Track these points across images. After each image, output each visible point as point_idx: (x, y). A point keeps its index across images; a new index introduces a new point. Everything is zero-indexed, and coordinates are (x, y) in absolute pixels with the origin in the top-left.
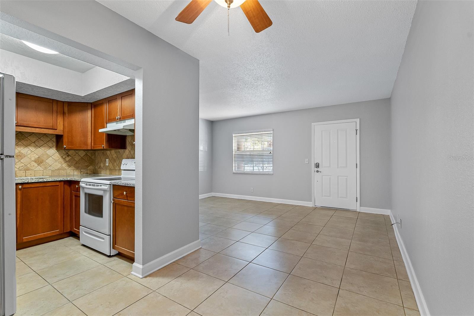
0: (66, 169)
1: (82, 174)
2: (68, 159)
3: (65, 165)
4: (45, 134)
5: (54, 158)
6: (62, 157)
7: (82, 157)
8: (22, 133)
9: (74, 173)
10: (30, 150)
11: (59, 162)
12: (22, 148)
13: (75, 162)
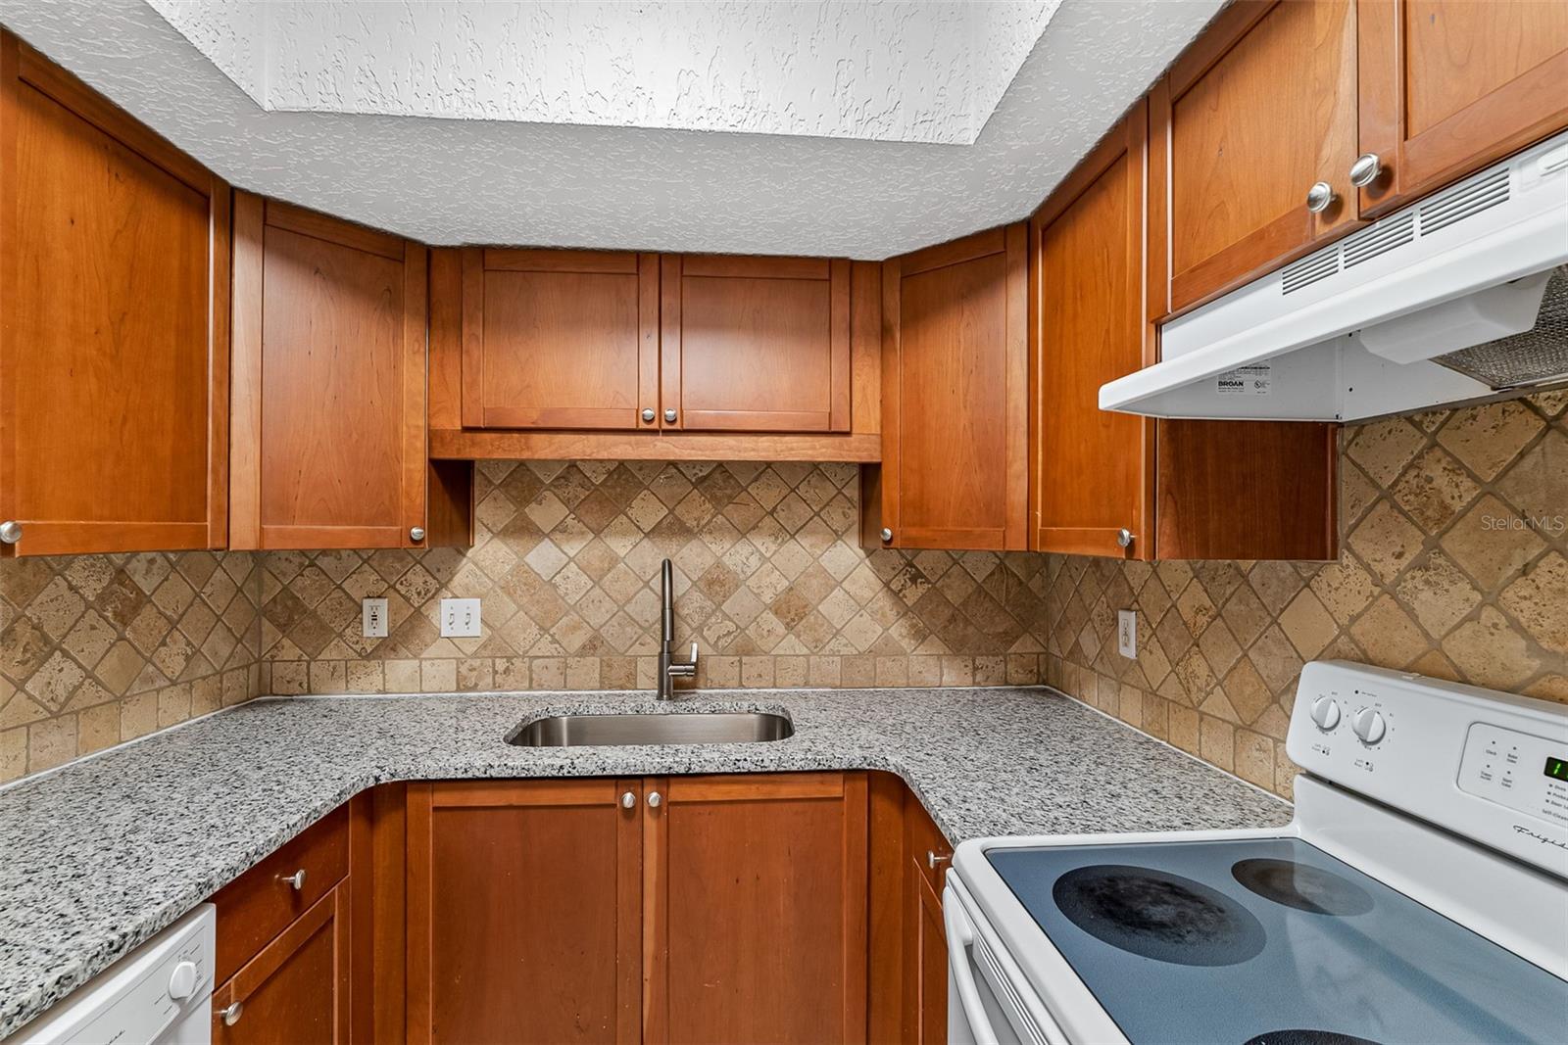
0: (905, 654)
1: (979, 684)
2: (913, 595)
3: (898, 631)
4: (815, 467)
5: (852, 589)
6: (887, 585)
7: (979, 586)
8: (727, 471)
9: (942, 675)
10: (758, 550)
11: (873, 614)
12: (727, 546)
13: (948, 612)
